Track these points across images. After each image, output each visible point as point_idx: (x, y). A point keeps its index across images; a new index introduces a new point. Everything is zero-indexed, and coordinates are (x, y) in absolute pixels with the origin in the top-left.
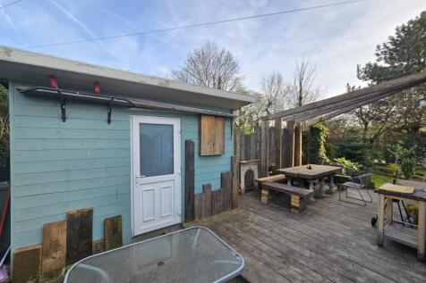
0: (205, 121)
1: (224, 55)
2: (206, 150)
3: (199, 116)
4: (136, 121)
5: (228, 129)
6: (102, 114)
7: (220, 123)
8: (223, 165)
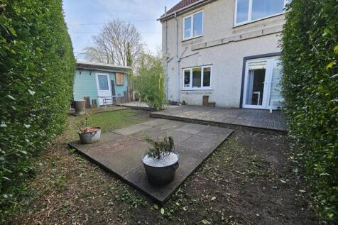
0: (117, 75)
1: (130, 27)
2: (118, 83)
3: (115, 73)
4: (97, 74)
5: (125, 77)
6: (88, 73)
7: (122, 75)
8: (124, 89)
